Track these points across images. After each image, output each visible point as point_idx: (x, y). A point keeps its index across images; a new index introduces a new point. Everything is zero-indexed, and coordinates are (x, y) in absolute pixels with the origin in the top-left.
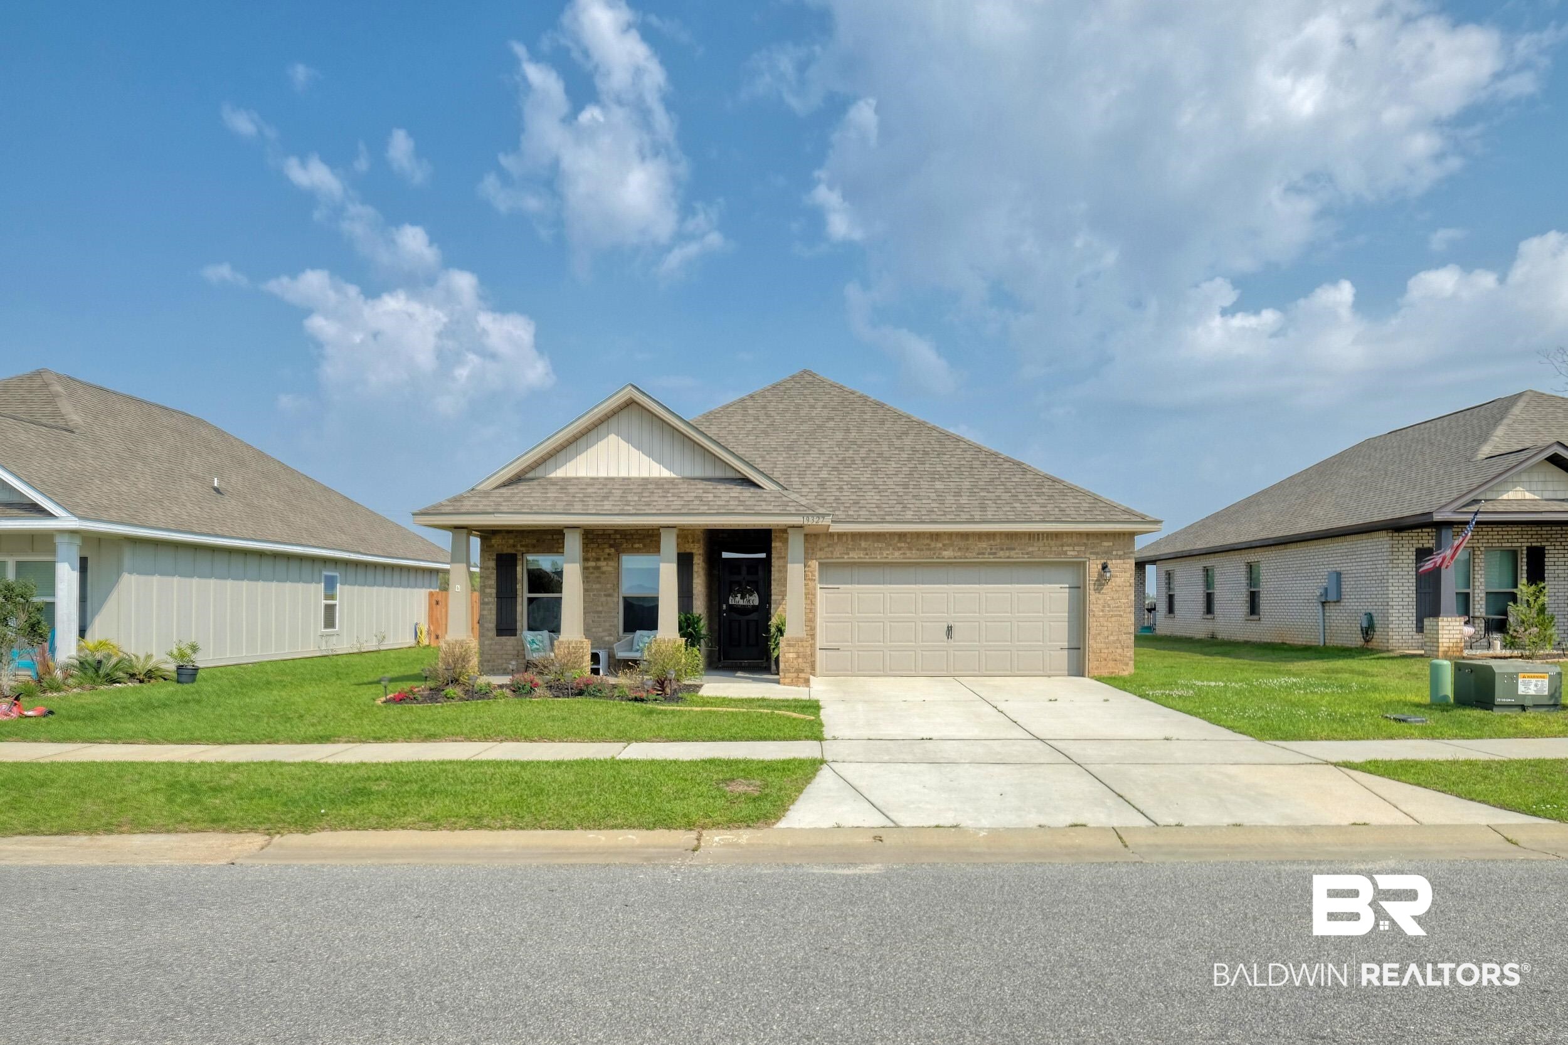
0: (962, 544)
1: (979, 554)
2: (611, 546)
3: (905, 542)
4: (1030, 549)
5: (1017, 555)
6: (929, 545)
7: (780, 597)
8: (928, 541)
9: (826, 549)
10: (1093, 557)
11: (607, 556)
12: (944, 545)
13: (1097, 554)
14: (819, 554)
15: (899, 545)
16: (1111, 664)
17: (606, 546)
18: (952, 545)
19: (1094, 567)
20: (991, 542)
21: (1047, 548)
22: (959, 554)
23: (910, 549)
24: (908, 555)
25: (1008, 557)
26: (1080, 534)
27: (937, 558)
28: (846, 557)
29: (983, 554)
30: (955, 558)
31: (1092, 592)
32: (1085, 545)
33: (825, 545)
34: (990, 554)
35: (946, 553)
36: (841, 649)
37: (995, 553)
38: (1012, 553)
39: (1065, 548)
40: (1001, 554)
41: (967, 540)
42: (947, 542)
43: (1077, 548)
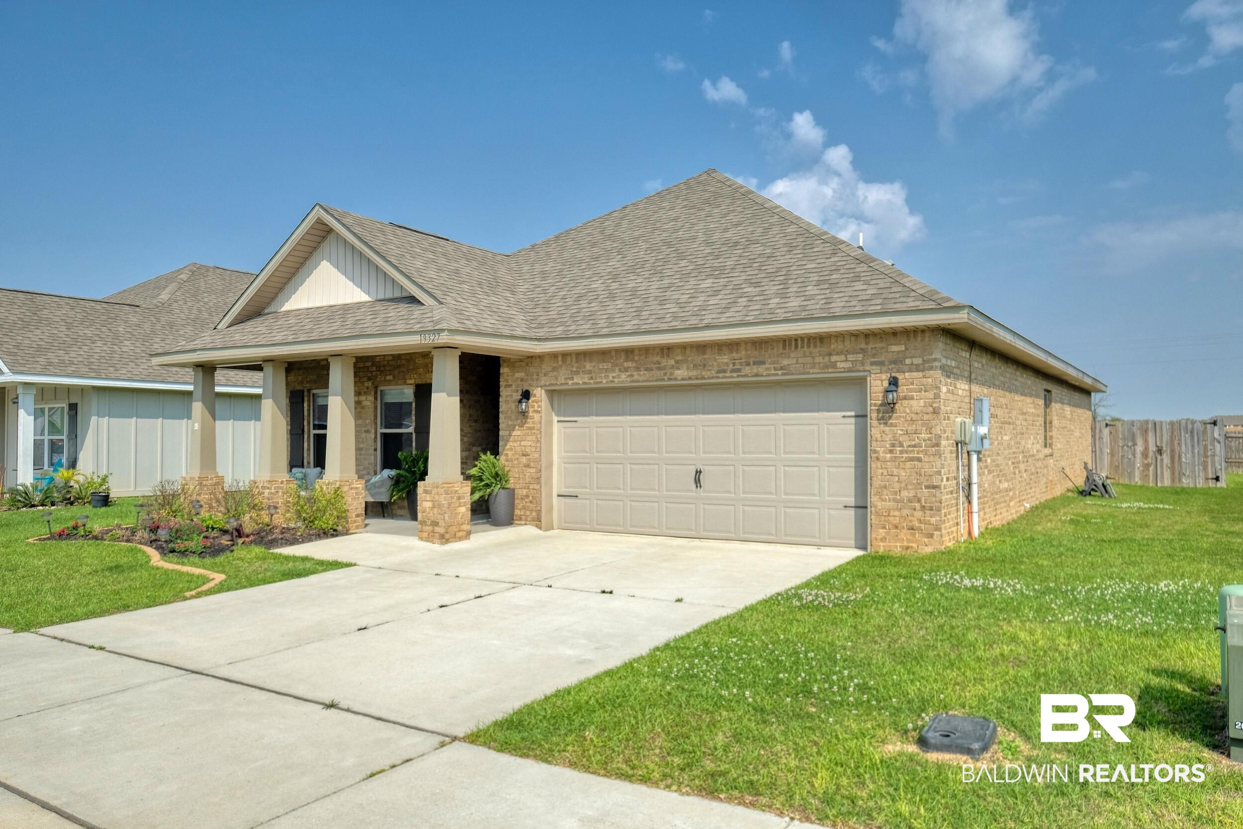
0: (698, 359)
1: (719, 372)
2: (369, 379)
3: (633, 360)
4: (785, 362)
5: (767, 372)
6: (659, 363)
7: (507, 433)
8: (657, 358)
9: (551, 374)
10: (877, 369)
11: (365, 390)
12: (677, 362)
13: (881, 364)
14: (544, 381)
15: (626, 365)
16: (904, 534)
17: (365, 379)
18: (685, 361)
19: (877, 383)
20: (735, 355)
21: (809, 360)
22: (694, 373)
23: (638, 369)
24: (636, 377)
25: (757, 375)
26: (855, 335)
27: (670, 379)
28: (570, 382)
29: (724, 371)
30: (690, 378)
31: (875, 423)
32: (863, 351)
33: (550, 369)
34: (733, 371)
35: (679, 373)
36: (580, 496)
37: (739, 370)
38: (761, 369)
39: (834, 358)
40: (747, 370)
41: (704, 353)
42: (679, 358)
43: (851, 357)
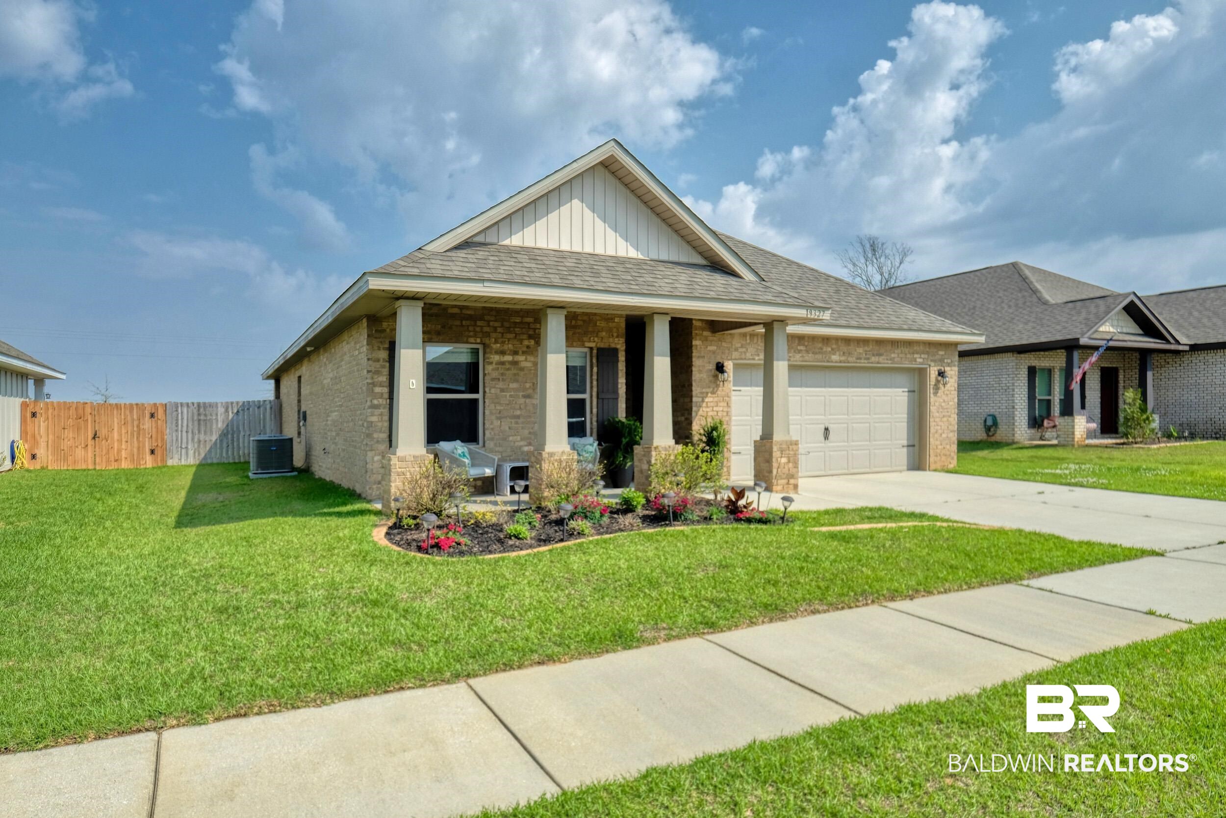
0: (844, 348)
1: (857, 359)
2: (530, 337)
3: (804, 345)
4: (893, 355)
5: (883, 361)
6: (822, 349)
7: (700, 399)
8: (820, 345)
9: (740, 350)
10: (932, 364)
11: (525, 349)
12: (832, 349)
13: (934, 361)
14: (735, 355)
15: (799, 348)
16: (943, 458)
17: (525, 337)
18: (839, 350)
19: (933, 372)
20: (866, 348)
21: (903, 355)
22: (843, 358)
23: (807, 352)
24: (807, 358)
25: (878, 363)
26: (925, 343)
27: (828, 361)
28: (757, 358)
29: (860, 359)
30: (840, 362)
31: (932, 395)
32: (928, 353)
33: (739, 345)
34: (866, 359)
35: (835, 357)
36: (743, 452)
37: (868, 359)
38: (881, 359)
39: (916, 356)
40: (873, 359)
41: (849, 345)
42: (834, 346)
43: (923, 356)
